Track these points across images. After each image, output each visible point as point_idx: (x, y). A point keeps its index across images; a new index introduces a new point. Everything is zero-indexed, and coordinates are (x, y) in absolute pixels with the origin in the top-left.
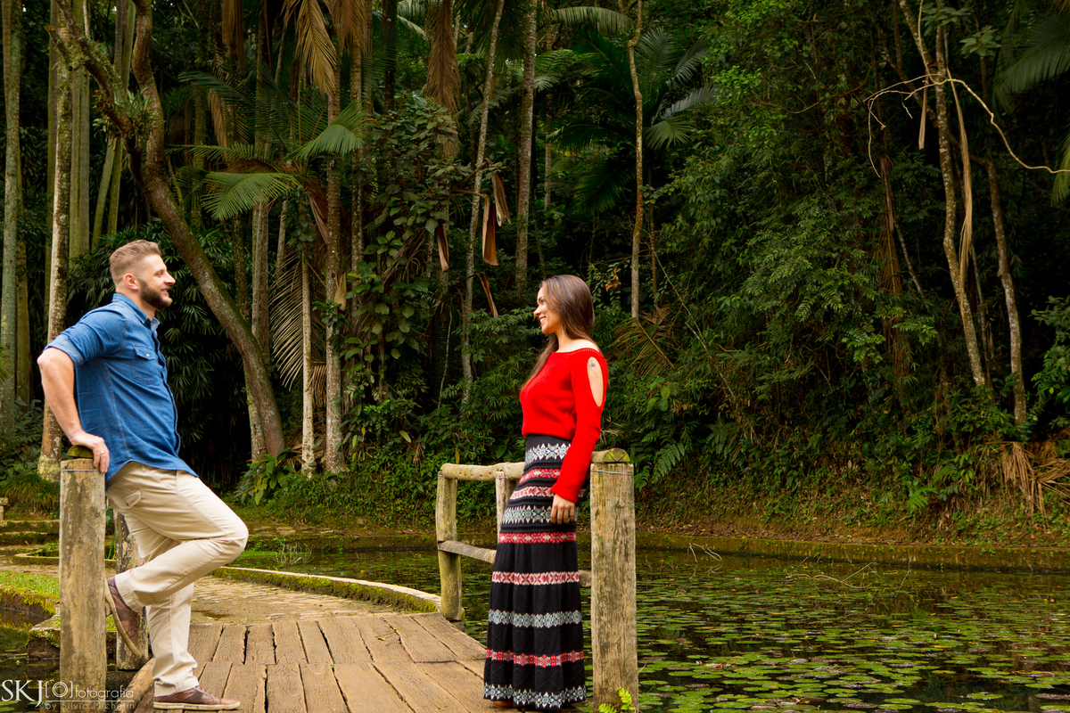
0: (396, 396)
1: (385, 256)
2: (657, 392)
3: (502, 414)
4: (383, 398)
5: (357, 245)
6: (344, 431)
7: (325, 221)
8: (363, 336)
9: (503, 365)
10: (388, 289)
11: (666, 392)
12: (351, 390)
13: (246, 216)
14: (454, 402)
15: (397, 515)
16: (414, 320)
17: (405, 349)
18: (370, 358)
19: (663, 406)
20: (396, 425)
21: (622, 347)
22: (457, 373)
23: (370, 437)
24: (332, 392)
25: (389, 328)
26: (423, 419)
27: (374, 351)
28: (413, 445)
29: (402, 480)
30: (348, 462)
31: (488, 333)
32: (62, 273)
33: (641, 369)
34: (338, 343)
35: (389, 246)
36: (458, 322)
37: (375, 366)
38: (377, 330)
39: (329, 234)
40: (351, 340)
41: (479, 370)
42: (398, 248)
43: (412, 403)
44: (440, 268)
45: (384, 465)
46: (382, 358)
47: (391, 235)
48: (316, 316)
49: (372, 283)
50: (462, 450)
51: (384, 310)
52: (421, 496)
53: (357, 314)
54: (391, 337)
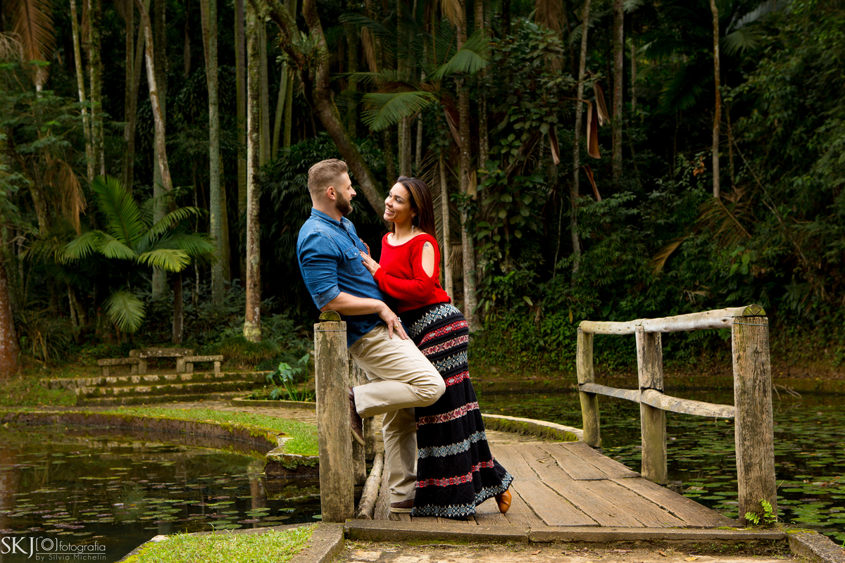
0: (519, 268)
1: (508, 154)
2: (738, 259)
3: (607, 281)
4: (509, 270)
5: (484, 147)
6: (478, 297)
7: (457, 128)
8: (491, 220)
9: (606, 240)
10: (510, 182)
11: (746, 259)
12: (483, 264)
13: (394, 128)
14: (566, 272)
15: (523, 364)
16: (533, 207)
17: (525, 229)
18: (497, 238)
19: (744, 270)
20: (520, 292)
21: (706, 222)
22: (567, 250)
23: (499, 302)
24: (467, 267)
25: (513, 213)
26: (541, 287)
27: (501, 232)
28: (534, 307)
29: (526, 336)
30: (482, 322)
31: (594, 214)
32: (255, 178)
33: (723, 240)
34: (471, 226)
35: (511, 146)
36: (568, 206)
37: (502, 244)
38: (503, 215)
39: (461, 139)
40: (482, 224)
41: (586, 245)
42: (517, 147)
43: (532, 274)
44: (552, 162)
45: (511, 325)
46: (507, 237)
47: (511, 137)
48: (453, 205)
49: (498, 177)
50: (574, 311)
51: (509, 199)
52: (542, 349)
53: (486, 202)
54: (515, 220)
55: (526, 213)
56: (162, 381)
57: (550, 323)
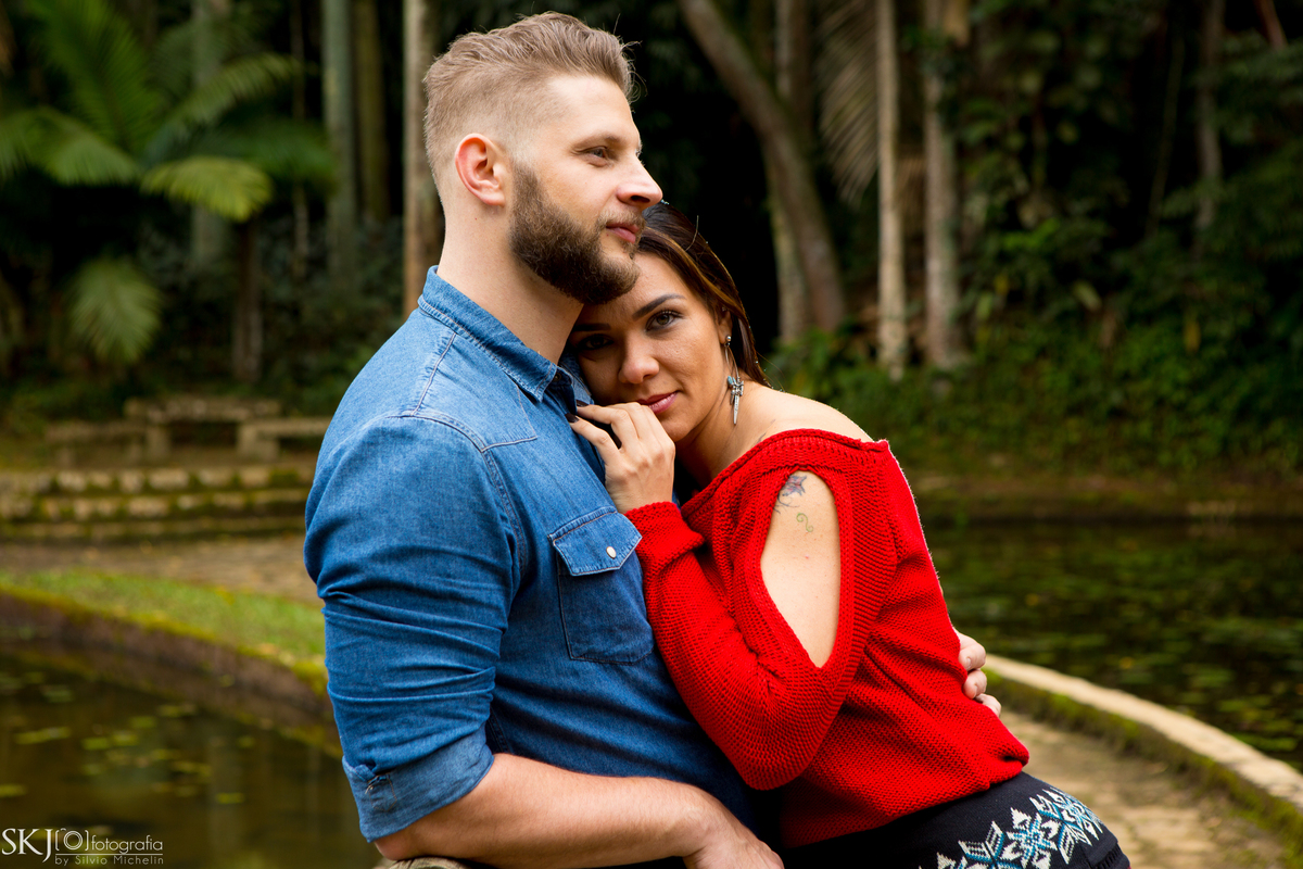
0: (1064, 214)
3: (1288, 249)
4: (1041, 220)
6: (964, 284)
8: (1000, 96)
9: (1292, 148)
12: (978, 207)
14: (1183, 227)
15: (1070, 452)
16: (1112, 63)
17: (1088, 122)
18: (1015, 141)
20: (1066, 272)
22: (1186, 171)
23: (1015, 298)
24: (938, 209)
25: (1058, 74)
26: (1121, 260)
27: (1025, 125)
28: (1101, 313)
29: (1078, 380)
30: (968, 343)
31: (1262, 84)
34: (952, 113)
36: (1193, 61)
37: (1025, 157)
38: (1031, 83)
40: (978, 105)
41: (1235, 159)
43: (1099, 228)
45: (1042, 352)
46: (1041, 138)
48: (909, 62)
50: (1202, 321)
51: (1046, 43)
52: (1118, 414)
53: (990, 52)
54: (1058, 98)
55: (1089, 78)
56: (195, 486)
57: (1140, 347)
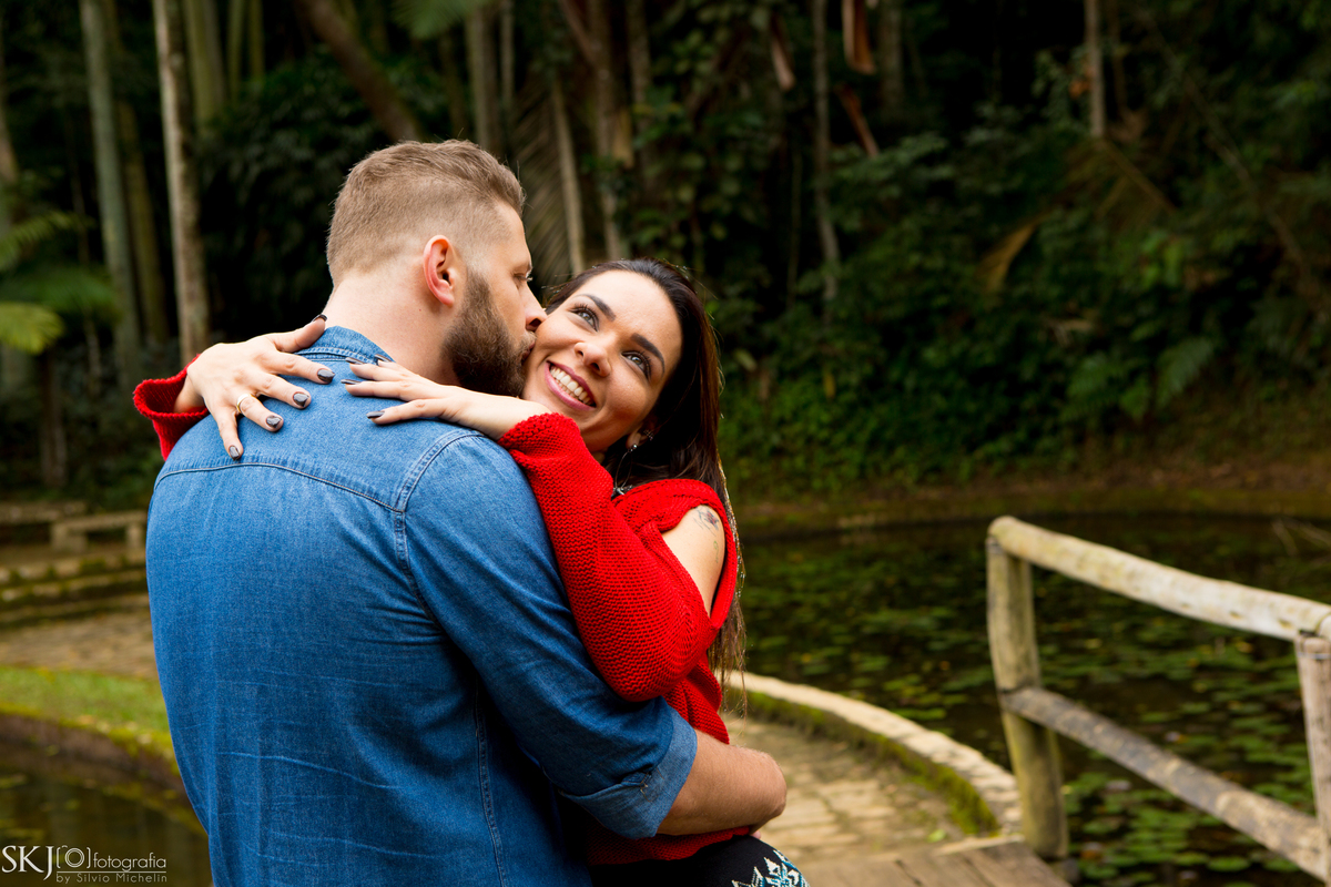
0: (722, 297)
1: (690, 74)
2: (1158, 259)
3: (896, 312)
5: (640, 61)
7: (585, 24)
8: (663, 206)
9: (891, 233)
10: (698, 126)
11: (1173, 255)
13: (458, 31)
14: (814, 300)
16: (746, 174)
17: (732, 220)
18: (678, 241)
19: (1172, 278)
20: (729, 343)
21: (1082, 186)
22: (812, 256)
25: (706, 188)
26: (769, 330)
27: (684, 228)
28: (757, 373)
29: (745, 428)
31: (863, 185)
32: (187, 151)
33: (1116, 220)
34: (626, 220)
35: (694, 56)
36: (809, 169)
37: (687, 253)
38: (686, 194)
39: (594, 47)
40: (646, 215)
41: (849, 245)
42: (707, 58)
43: (750, 306)
44: (775, 83)
46: (698, 237)
47: (695, 39)
48: (587, 183)
49: (673, 120)
50: (836, 373)
51: (695, 162)
52: (778, 452)
53: (651, 171)
54: (708, 204)
55: (731, 187)
56: (16, 581)
57: (790, 397)
